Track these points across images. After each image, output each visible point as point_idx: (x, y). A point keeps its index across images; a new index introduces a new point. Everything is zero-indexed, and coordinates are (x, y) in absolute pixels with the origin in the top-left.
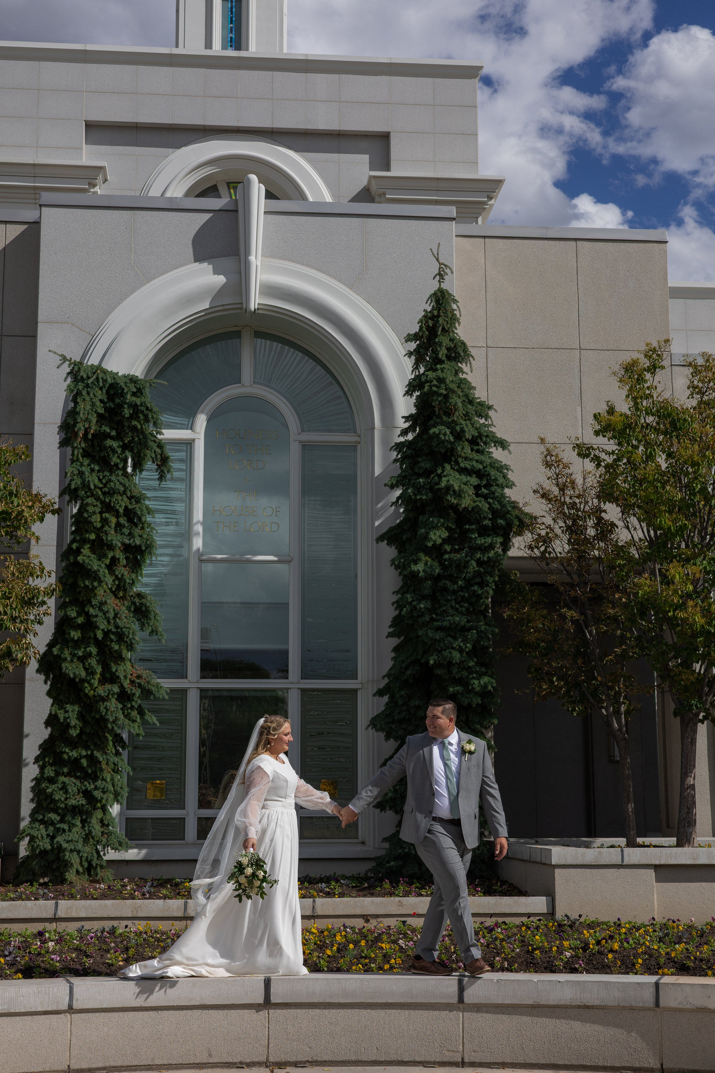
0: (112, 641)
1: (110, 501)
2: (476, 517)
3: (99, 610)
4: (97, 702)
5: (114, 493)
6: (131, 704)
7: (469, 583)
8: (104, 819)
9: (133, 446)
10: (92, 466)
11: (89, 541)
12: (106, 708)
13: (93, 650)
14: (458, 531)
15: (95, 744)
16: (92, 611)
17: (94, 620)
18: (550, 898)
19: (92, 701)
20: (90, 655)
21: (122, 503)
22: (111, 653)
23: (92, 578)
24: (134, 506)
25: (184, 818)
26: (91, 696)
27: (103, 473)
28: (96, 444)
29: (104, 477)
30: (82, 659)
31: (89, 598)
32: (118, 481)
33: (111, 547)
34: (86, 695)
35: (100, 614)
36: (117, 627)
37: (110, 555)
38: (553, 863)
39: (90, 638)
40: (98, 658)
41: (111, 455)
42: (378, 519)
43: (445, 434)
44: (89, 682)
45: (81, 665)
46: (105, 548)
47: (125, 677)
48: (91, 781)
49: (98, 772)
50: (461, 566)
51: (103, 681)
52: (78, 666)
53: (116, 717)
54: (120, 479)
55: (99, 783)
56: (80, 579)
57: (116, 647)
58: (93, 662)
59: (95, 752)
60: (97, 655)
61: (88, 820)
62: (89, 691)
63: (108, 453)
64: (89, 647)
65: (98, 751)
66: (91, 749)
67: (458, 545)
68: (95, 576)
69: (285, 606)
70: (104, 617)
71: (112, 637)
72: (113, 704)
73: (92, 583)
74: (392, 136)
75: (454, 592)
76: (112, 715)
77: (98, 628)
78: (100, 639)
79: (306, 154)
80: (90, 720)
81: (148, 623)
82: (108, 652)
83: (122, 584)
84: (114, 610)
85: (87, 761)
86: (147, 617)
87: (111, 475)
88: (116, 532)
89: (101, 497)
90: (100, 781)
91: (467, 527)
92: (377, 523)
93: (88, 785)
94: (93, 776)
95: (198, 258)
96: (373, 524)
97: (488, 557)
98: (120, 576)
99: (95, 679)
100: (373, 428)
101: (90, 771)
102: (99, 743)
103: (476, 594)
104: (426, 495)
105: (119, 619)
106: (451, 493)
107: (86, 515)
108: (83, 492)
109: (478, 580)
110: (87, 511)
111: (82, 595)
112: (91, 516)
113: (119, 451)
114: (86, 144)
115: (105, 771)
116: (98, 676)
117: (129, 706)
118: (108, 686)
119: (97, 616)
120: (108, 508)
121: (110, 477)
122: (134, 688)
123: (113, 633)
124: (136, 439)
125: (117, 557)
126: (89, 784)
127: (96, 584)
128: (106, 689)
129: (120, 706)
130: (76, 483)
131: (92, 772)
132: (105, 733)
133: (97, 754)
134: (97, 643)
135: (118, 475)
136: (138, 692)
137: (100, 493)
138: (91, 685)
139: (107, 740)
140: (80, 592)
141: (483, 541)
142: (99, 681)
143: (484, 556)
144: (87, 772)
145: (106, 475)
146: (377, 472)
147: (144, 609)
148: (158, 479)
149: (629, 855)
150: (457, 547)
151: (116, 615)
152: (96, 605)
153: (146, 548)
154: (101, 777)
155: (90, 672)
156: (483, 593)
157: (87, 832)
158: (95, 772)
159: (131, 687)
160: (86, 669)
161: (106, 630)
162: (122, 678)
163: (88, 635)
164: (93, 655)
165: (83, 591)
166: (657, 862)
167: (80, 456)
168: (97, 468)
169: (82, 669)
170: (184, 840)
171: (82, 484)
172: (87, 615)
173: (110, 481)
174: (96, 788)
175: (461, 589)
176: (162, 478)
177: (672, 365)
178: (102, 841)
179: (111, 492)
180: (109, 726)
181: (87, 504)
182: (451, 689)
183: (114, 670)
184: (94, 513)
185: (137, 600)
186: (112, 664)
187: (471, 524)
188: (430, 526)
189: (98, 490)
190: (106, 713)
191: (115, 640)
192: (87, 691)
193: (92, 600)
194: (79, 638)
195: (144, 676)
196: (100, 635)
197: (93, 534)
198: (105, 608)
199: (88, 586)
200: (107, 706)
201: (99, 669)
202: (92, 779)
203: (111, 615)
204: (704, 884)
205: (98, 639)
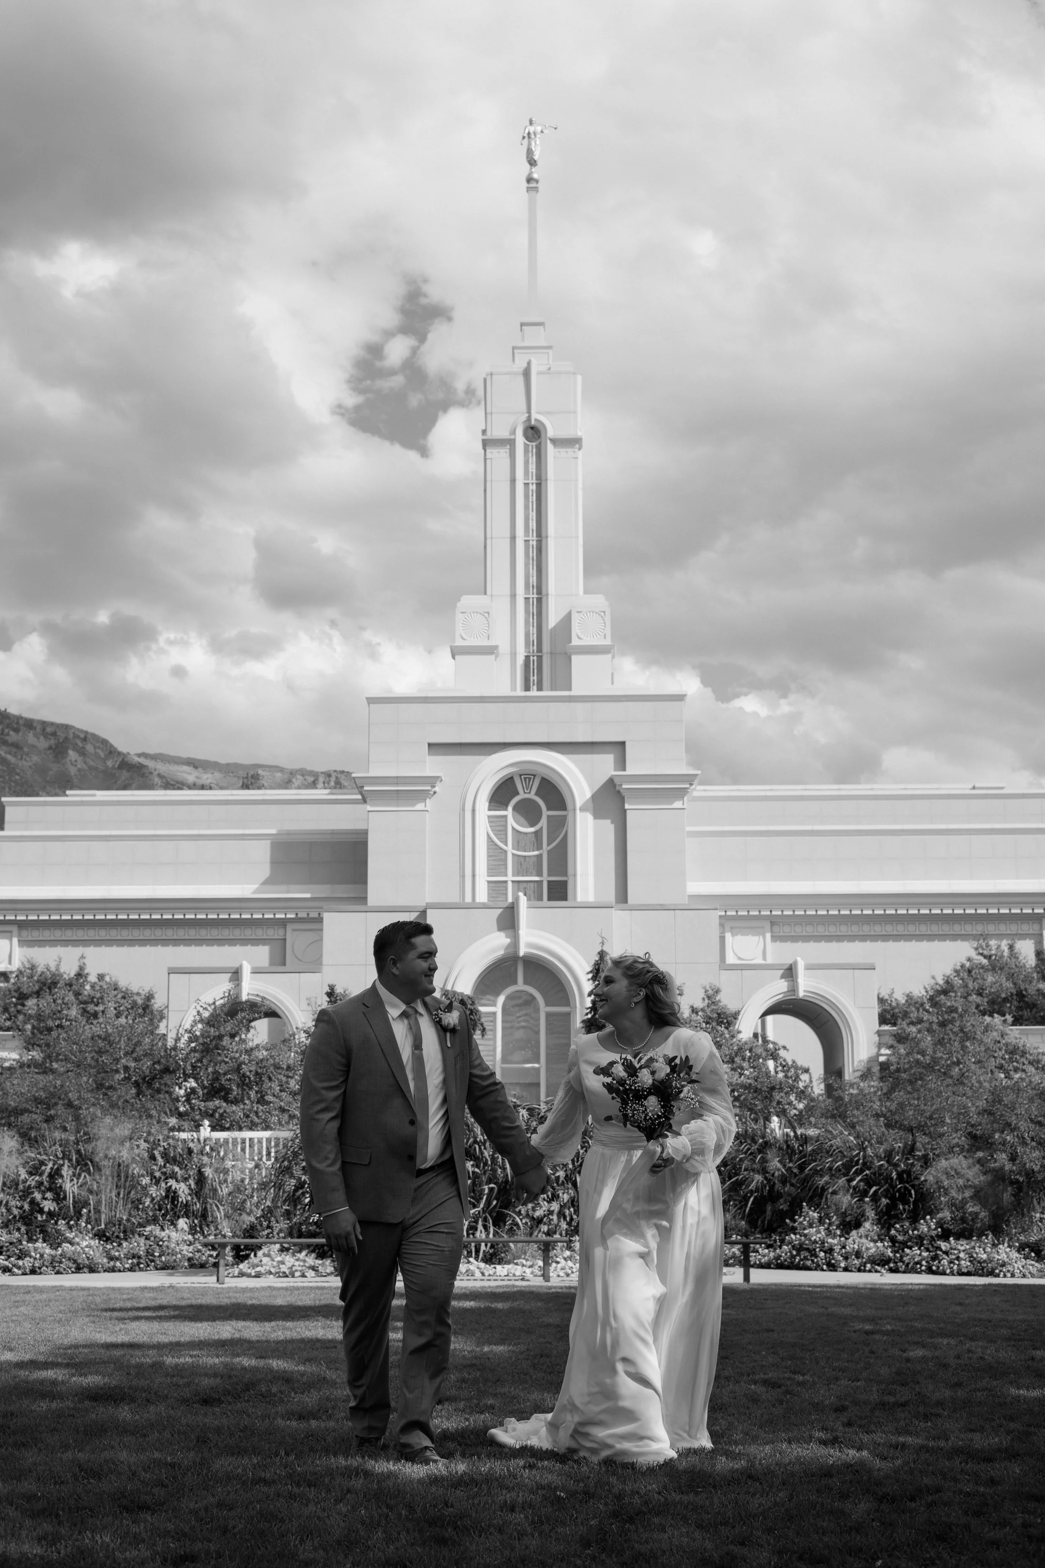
69: (538, 1085)
74: (627, 744)
79: (571, 756)
95: (500, 929)
114: (429, 754)
176: (483, 1035)
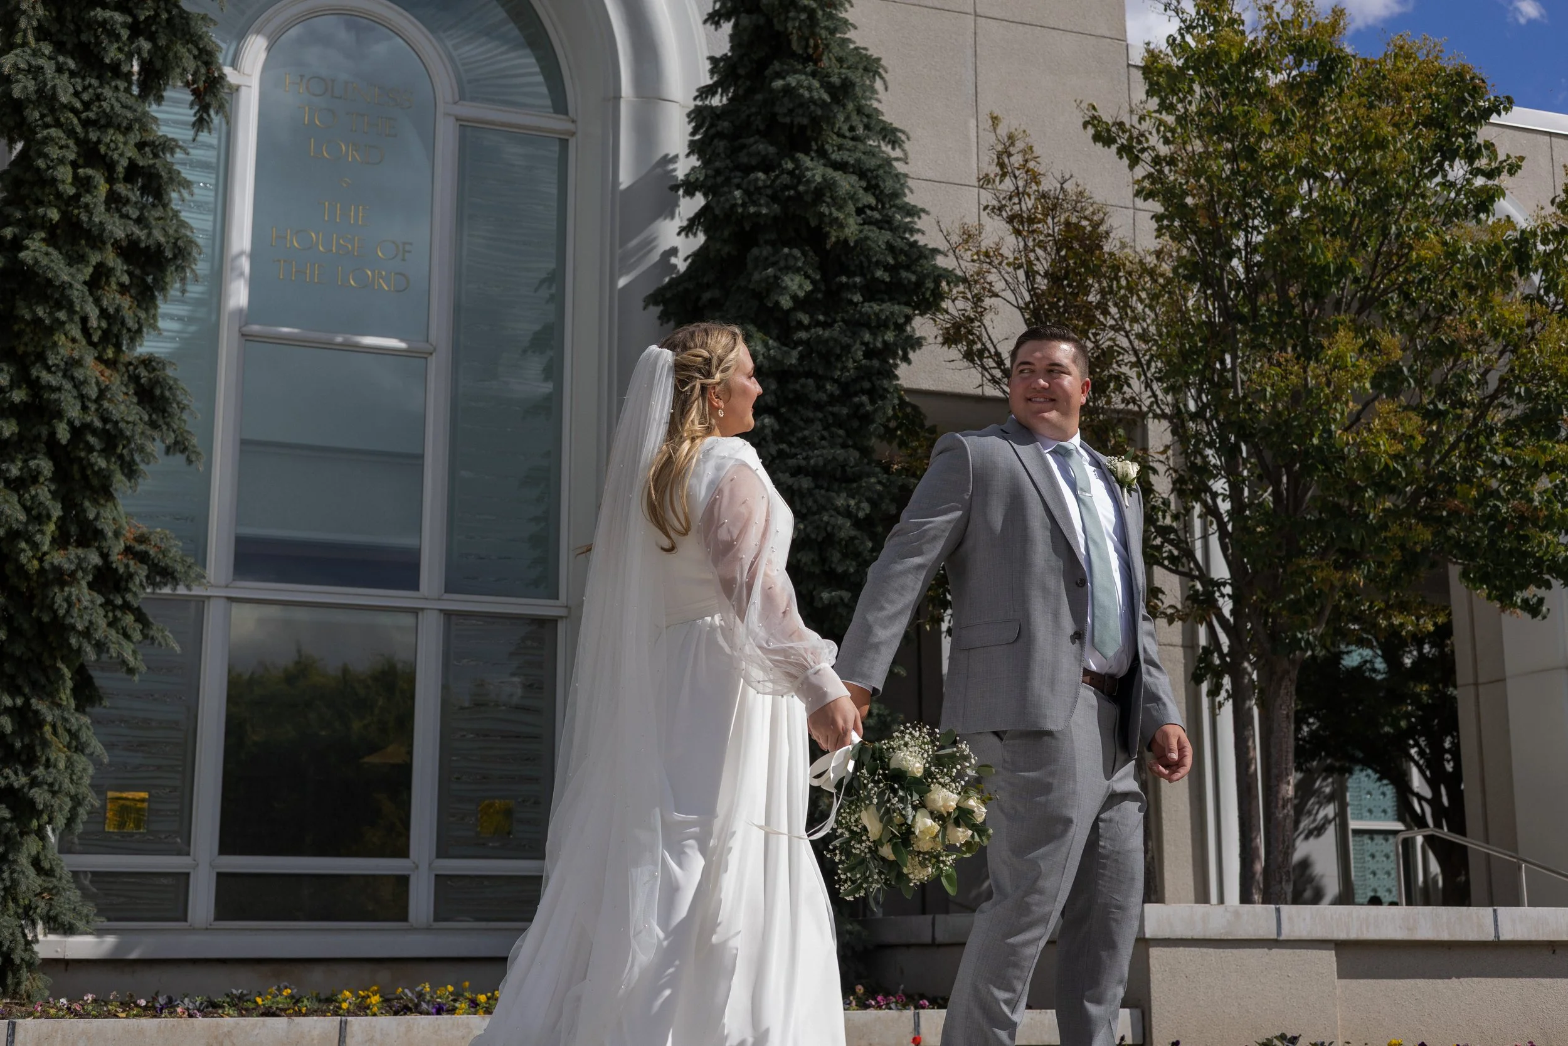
0: (90, 449)
1: (99, 141)
2: (861, 262)
3: (65, 376)
4: (47, 585)
5: (109, 124)
6: (123, 598)
7: (847, 391)
8: (42, 857)
9: (156, 32)
10: (61, 59)
11: (45, 224)
12: (67, 600)
13: (45, 466)
14: (823, 288)
15: (34, 685)
16: (46, 377)
17: (54, 396)
18: (1138, 1012)
19: (33, 584)
20: (34, 477)
21: (124, 151)
22: (85, 477)
23: (51, 303)
24: (151, 162)
25: (188, 874)
26: (32, 571)
27: (83, 78)
28: (69, 17)
29: (85, 89)
30: (17, 485)
31: (39, 349)
32: (118, 100)
33: (96, 240)
34: (21, 569)
35: (68, 385)
36: (105, 420)
37: (95, 258)
38: (1148, 936)
39: (38, 437)
40: (53, 487)
41: (106, 42)
42: (627, 273)
43: (810, 89)
44: (30, 540)
45: (15, 498)
46: (83, 242)
47: (117, 534)
48: (19, 767)
49: (38, 748)
50: (829, 355)
51: (61, 541)
52: (7, 498)
53: (91, 622)
54: (123, 99)
55: (39, 772)
56: (20, 304)
57: (102, 463)
58: (43, 493)
59: (33, 701)
60: (52, 480)
61: (11, 857)
62: (29, 560)
63: (97, 37)
64: (35, 458)
65: (41, 698)
66: (24, 695)
67: (823, 314)
68: (57, 296)
70: (75, 394)
71: (92, 439)
72: (83, 594)
73: (51, 314)
75: (818, 406)
76: (81, 617)
77: (59, 414)
78: (64, 442)
80: (26, 626)
81: (168, 424)
82: (77, 476)
83: (115, 330)
84: (98, 383)
85: (13, 721)
86: (164, 411)
87: (101, 86)
88: (108, 210)
89: (79, 129)
90: (41, 768)
91: (844, 279)
92: (622, 282)
93: (13, 777)
94: (24, 757)
96: (613, 282)
97: (885, 342)
98: (111, 311)
99: (42, 532)
100: (617, 97)
101: (18, 745)
102: (43, 681)
103: (862, 411)
104: (767, 206)
105: (110, 401)
106: (828, 200)
107: (41, 163)
108: (37, 115)
109: (867, 385)
110: (46, 156)
111: (26, 339)
112: (54, 168)
113: (125, 34)
115: (53, 748)
116: (51, 527)
117: (119, 601)
118: (73, 552)
119: (59, 389)
120: (91, 155)
121: (99, 90)
122: (132, 563)
123: (94, 432)
124: (164, 16)
125: (111, 264)
126: (16, 774)
127: (62, 315)
128: (72, 557)
129: (100, 600)
130: (25, 87)
131: (24, 746)
132: (55, 659)
133: (40, 705)
134: (53, 449)
135: (117, 88)
136: (142, 572)
137: (75, 121)
138: (35, 546)
139: (62, 676)
140: (19, 335)
141: (876, 308)
142: (54, 541)
143: (875, 339)
144: (13, 746)
145: (90, 85)
146: (625, 179)
147: (158, 392)
148: (194, 125)
149: (1290, 918)
150: (821, 318)
151: (102, 393)
152: (57, 366)
153: (175, 257)
154: (44, 758)
155: (38, 517)
156: (875, 410)
157: (8, 884)
158: (29, 748)
159: (125, 561)
160: (27, 510)
161: (77, 423)
162: (110, 534)
163: (35, 431)
164: (42, 479)
165: (28, 330)
166: (1342, 936)
167: (30, 33)
168: (72, 64)
169: (18, 507)
170: (186, 920)
171: (37, 92)
172: (35, 386)
173: (99, 98)
174: (34, 782)
175: (833, 399)
177: (1129, 65)
178: (37, 907)
179: (103, 122)
180: (73, 641)
181: (47, 140)
182: (825, 595)
183: (91, 516)
184: (61, 161)
185: (143, 373)
186: (87, 504)
187: (850, 275)
188: (782, 264)
189: (71, 115)
190: (68, 611)
191: (98, 447)
192: (23, 559)
193: (49, 353)
194: (13, 434)
195: (154, 539)
196: (63, 433)
197: (55, 211)
198: (79, 374)
199: (40, 320)
200: (70, 594)
201: (57, 512)
202: (23, 764)
203: (93, 392)
204: (1421, 983)
205: (58, 443)
